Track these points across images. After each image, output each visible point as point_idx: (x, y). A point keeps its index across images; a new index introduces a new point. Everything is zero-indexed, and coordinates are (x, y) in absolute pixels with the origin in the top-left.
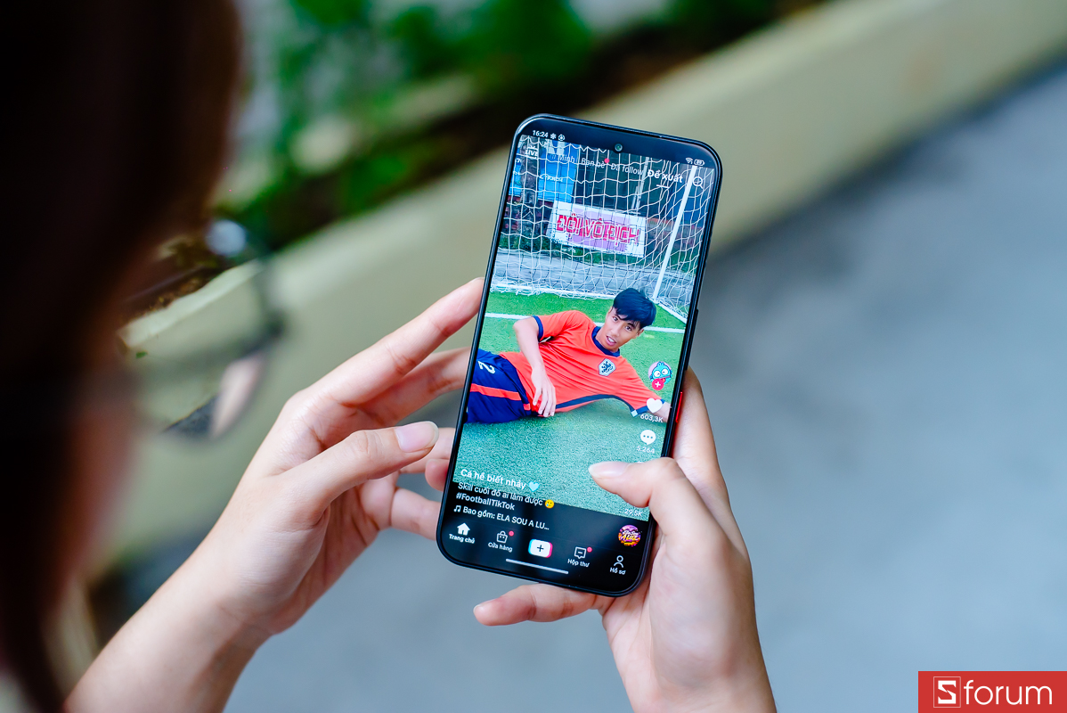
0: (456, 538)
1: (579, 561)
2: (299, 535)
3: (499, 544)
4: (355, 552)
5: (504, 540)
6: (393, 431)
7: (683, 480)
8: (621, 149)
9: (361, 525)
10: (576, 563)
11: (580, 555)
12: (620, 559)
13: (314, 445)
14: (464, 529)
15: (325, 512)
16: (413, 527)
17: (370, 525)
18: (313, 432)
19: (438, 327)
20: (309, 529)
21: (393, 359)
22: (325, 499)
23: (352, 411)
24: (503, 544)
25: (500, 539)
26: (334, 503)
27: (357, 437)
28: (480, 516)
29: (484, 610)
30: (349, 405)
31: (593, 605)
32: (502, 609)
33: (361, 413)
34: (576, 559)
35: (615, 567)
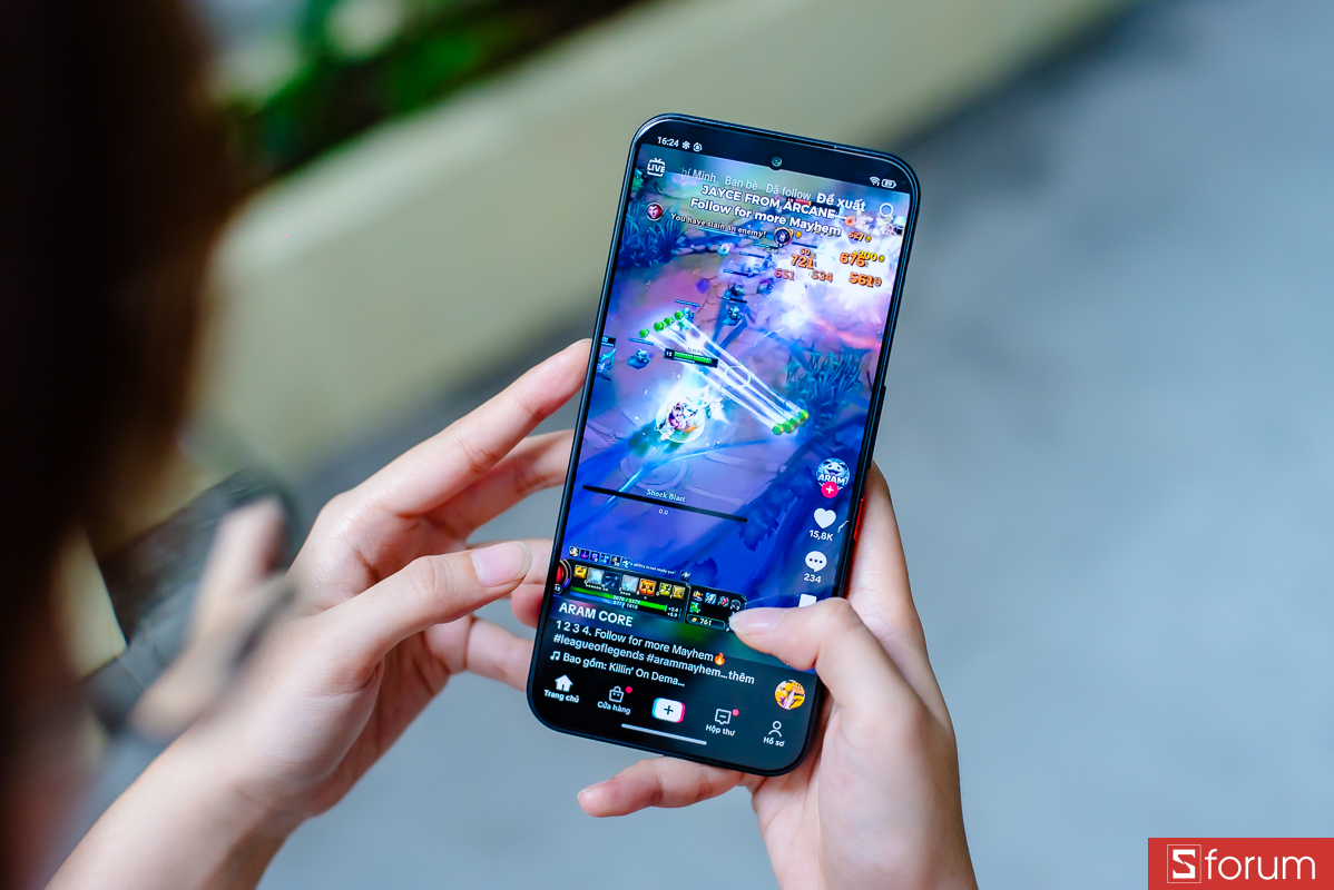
0: (554, 695)
1: (722, 727)
2: (342, 700)
3: (612, 703)
4: (419, 705)
5: (618, 698)
6: (468, 555)
7: (861, 629)
8: (780, 164)
9: (426, 669)
10: (718, 731)
11: (722, 720)
12: (777, 725)
13: (360, 574)
14: (564, 683)
15: (377, 667)
16: (497, 673)
17: (438, 669)
18: (359, 555)
19: (528, 409)
20: (355, 691)
21: (467, 452)
22: (378, 651)
23: (412, 522)
24: (617, 704)
25: (613, 697)
26: (389, 656)
27: (420, 567)
28: (586, 666)
29: (592, 796)
30: (406, 516)
31: (740, 782)
32: (616, 796)
33: (425, 524)
34: (718, 725)
35: (770, 737)
